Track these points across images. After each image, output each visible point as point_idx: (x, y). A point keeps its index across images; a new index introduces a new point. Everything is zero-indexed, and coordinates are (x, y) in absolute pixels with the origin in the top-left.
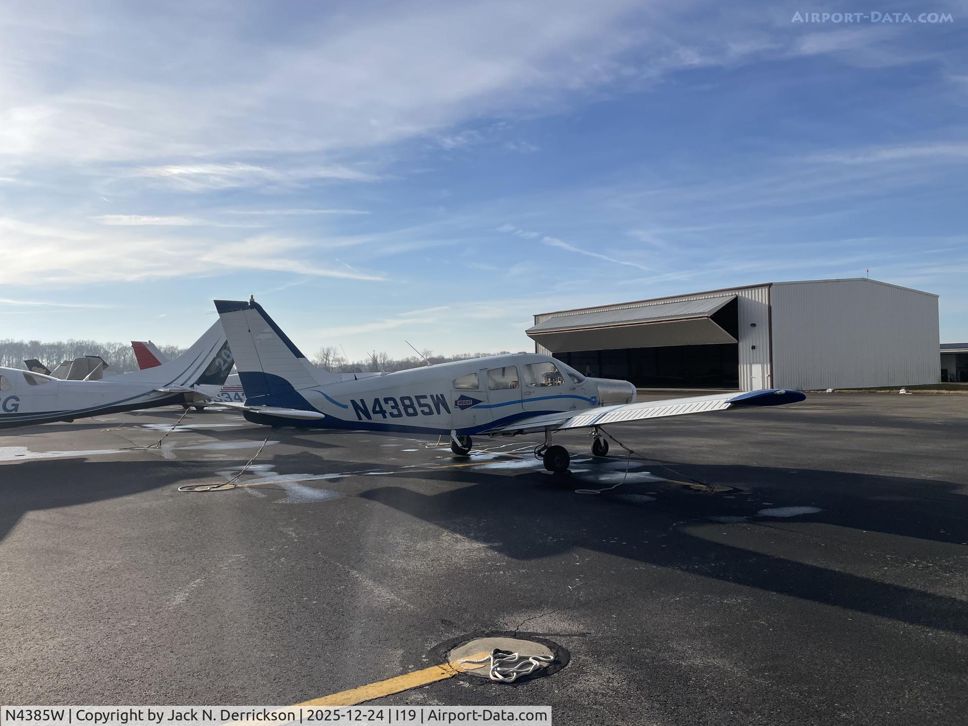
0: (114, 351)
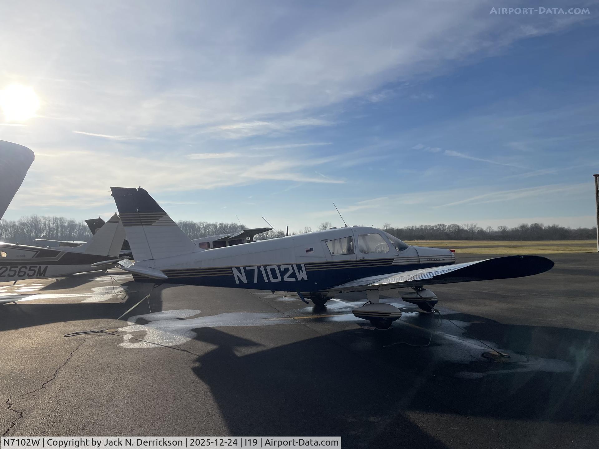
0: (203, 226)
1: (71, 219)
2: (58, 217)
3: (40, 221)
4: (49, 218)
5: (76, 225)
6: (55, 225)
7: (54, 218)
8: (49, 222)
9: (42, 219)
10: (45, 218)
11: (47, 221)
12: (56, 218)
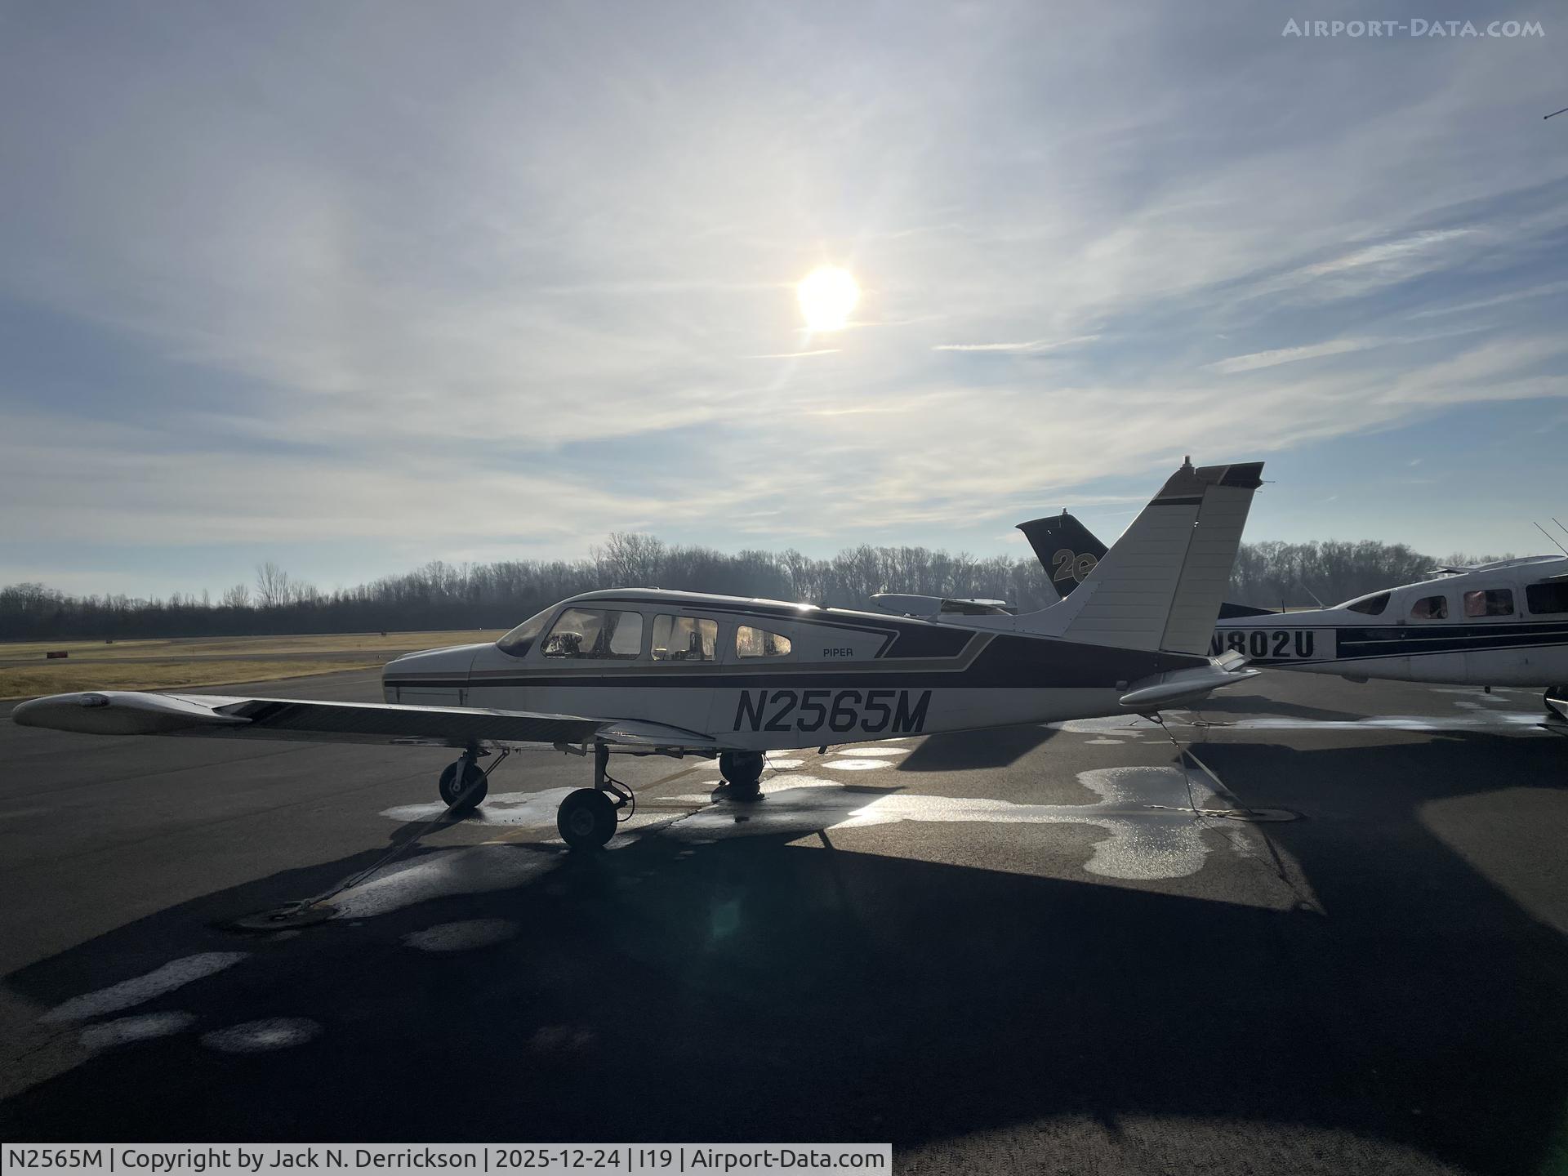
1: (938, 550)
2: (912, 548)
3: (876, 558)
4: (893, 550)
5: (949, 565)
6: (905, 566)
7: (903, 551)
8: (893, 562)
9: (879, 554)
10: (884, 552)
11: (890, 559)
12: (908, 551)
